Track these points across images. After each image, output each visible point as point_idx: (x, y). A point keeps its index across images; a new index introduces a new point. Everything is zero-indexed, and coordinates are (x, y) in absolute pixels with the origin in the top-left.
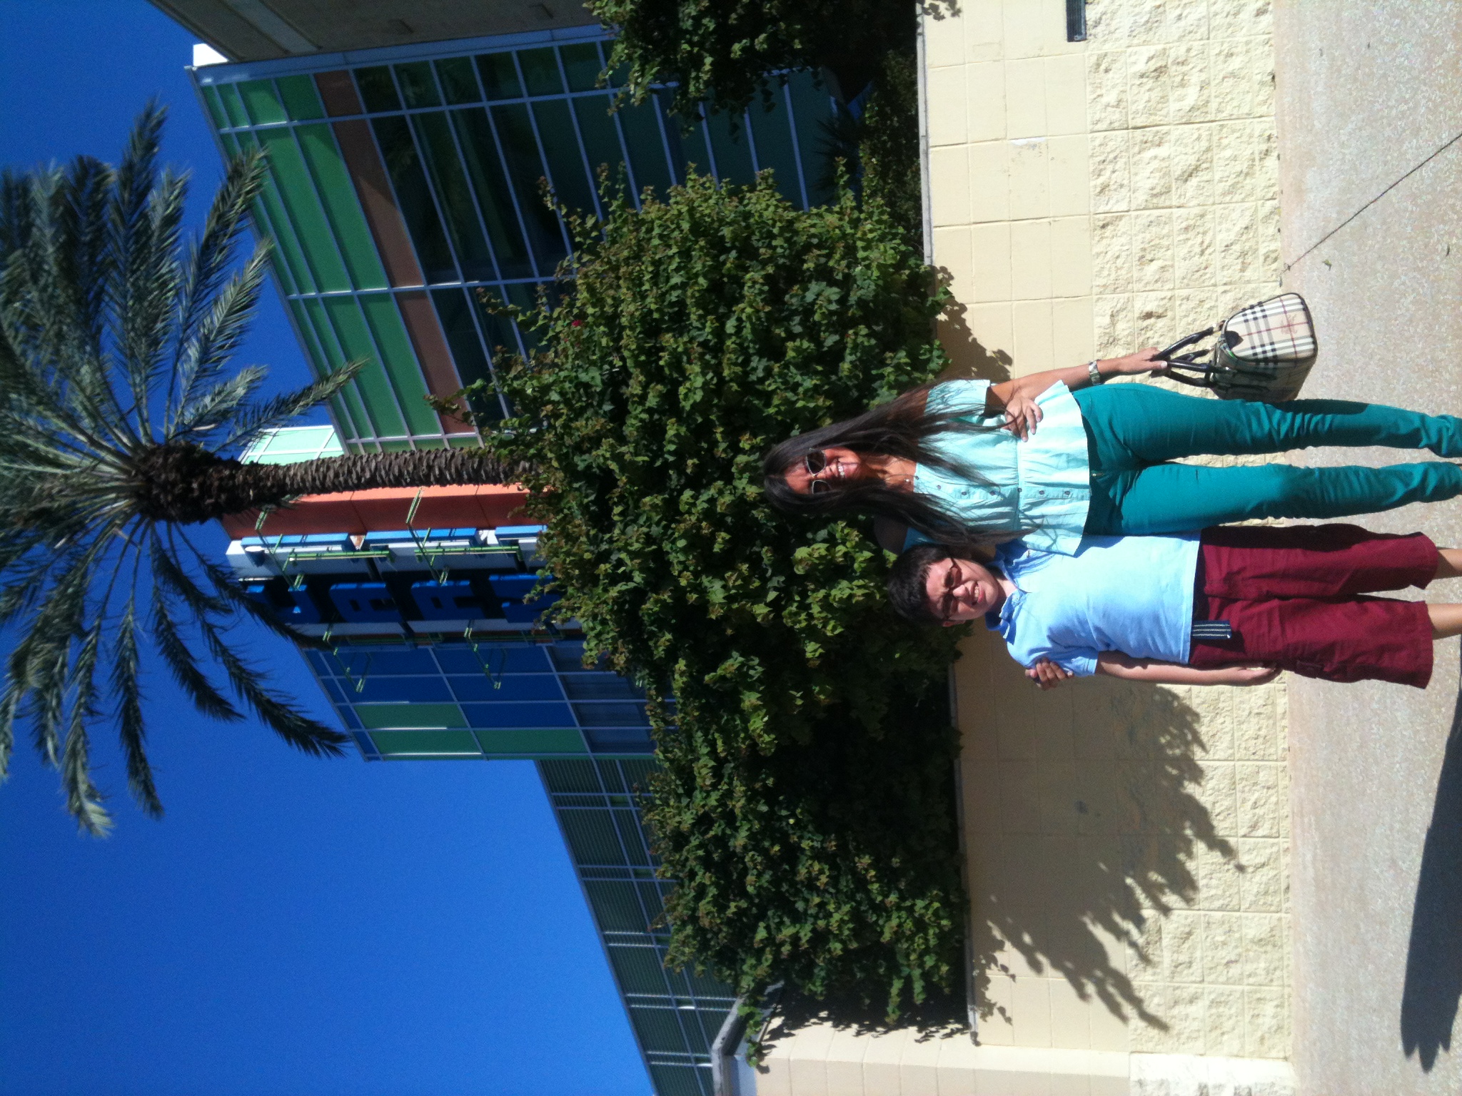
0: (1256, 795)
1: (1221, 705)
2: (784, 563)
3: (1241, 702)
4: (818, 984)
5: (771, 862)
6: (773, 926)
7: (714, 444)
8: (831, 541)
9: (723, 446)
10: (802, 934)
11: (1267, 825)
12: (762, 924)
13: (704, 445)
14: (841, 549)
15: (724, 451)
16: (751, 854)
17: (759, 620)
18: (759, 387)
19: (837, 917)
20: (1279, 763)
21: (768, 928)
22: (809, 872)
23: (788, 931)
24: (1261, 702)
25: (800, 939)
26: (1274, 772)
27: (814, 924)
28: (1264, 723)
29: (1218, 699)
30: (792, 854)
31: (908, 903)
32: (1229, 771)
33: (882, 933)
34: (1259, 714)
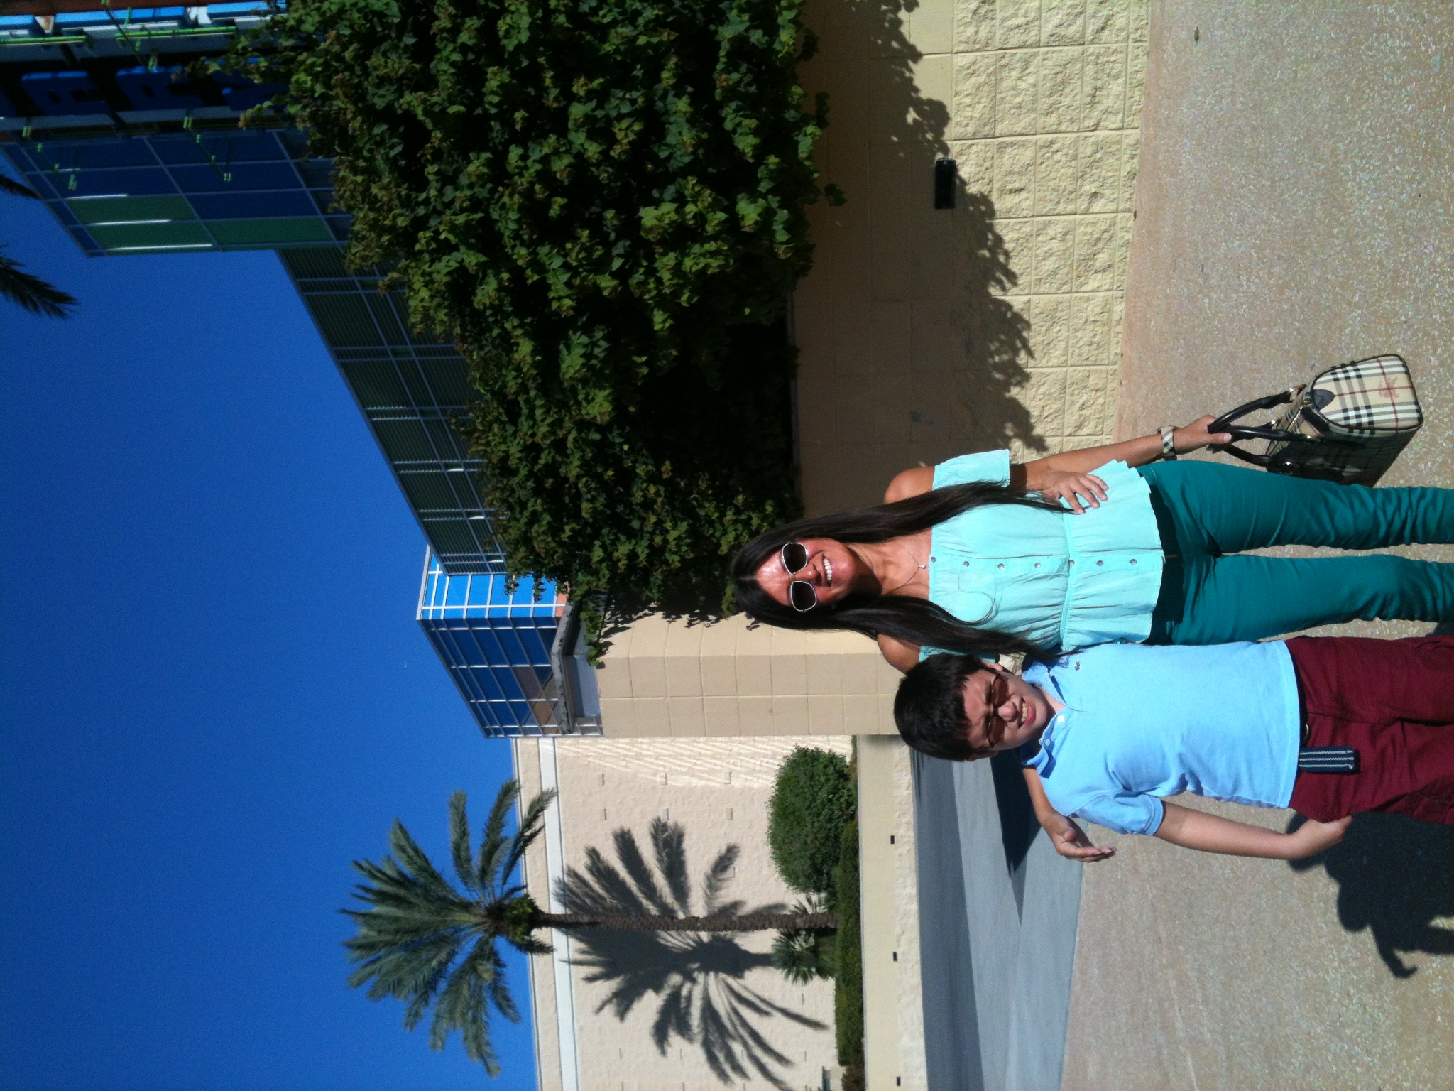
0: (1084, 398)
1: (1058, 314)
2: (631, 226)
3: (1079, 311)
4: (654, 591)
5: (604, 486)
6: (608, 542)
7: (542, 90)
8: (681, 200)
9: (554, 92)
10: (639, 551)
11: (1092, 424)
12: (597, 543)
13: (532, 92)
14: (691, 209)
15: (556, 99)
16: (584, 480)
17: (606, 293)
18: (594, 19)
19: (673, 535)
20: (1109, 367)
21: (603, 546)
22: (644, 496)
23: (623, 549)
24: (1098, 310)
25: (637, 556)
26: (1104, 375)
27: (652, 540)
28: (1099, 329)
29: (1055, 310)
30: (626, 477)
31: (744, 517)
32: (1061, 376)
33: (719, 545)
34: (1094, 322)
